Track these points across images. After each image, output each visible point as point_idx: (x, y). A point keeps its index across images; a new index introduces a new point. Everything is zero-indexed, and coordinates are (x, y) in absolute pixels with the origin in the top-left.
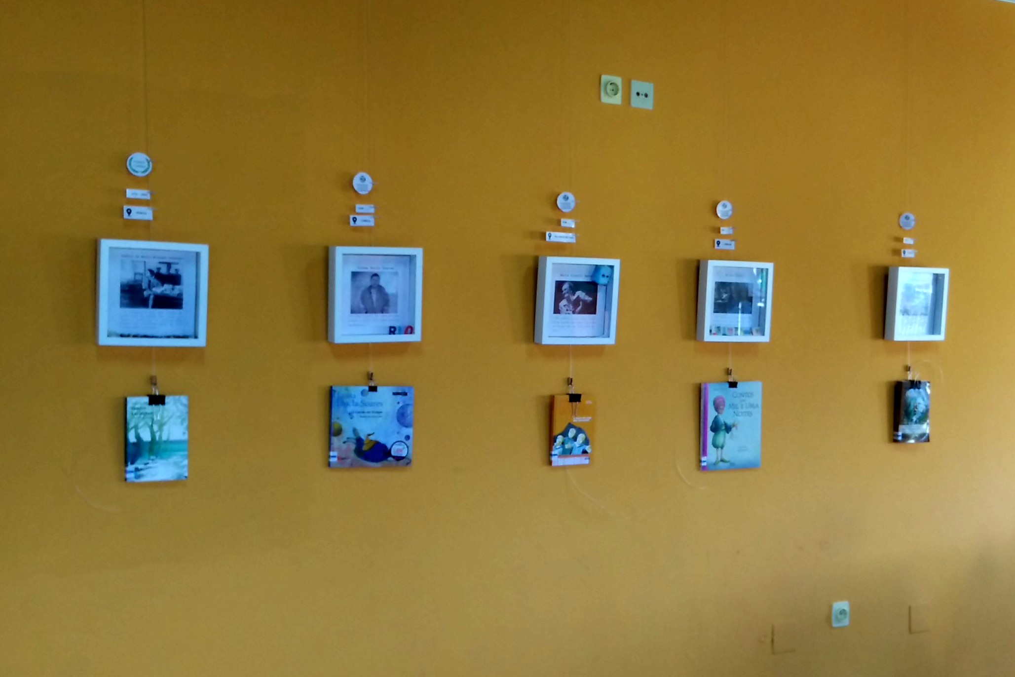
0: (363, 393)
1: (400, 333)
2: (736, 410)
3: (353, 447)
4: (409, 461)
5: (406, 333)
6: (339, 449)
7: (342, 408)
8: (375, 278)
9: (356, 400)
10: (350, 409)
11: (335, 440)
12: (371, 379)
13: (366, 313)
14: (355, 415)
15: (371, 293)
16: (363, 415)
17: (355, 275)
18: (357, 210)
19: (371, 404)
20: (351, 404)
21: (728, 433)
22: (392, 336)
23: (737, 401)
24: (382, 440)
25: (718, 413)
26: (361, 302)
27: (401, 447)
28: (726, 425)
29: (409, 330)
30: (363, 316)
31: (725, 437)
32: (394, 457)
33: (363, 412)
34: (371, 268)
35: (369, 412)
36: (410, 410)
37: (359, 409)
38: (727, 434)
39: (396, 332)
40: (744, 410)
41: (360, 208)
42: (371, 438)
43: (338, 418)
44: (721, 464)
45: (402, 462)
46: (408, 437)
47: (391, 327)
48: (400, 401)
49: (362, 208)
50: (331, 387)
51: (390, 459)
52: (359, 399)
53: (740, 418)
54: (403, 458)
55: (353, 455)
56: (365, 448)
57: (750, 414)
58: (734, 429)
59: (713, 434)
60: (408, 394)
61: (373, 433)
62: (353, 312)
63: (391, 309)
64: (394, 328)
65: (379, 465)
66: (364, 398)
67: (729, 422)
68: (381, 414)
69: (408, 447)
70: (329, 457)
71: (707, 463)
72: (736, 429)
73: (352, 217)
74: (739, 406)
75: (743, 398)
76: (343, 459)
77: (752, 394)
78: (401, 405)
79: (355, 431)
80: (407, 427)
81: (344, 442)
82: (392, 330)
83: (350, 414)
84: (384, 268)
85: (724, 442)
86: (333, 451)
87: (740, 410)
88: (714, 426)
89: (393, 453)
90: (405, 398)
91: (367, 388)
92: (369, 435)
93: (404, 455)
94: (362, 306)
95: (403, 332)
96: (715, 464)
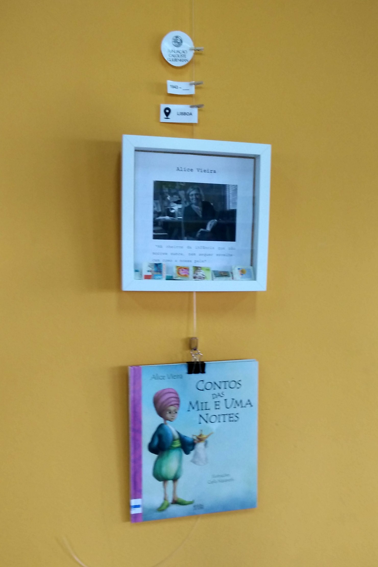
2: (203, 413)
21: (187, 452)
23: (206, 396)
25: (166, 419)
28: (182, 439)
31: (180, 460)
38: (184, 455)
40: (223, 410)
44: (175, 508)
53: (214, 427)
57: (234, 418)
58: (200, 446)
59: (155, 456)
67: (189, 434)
71: (144, 509)
72: (206, 445)
74: (211, 405)
75: (218, 391)
77: (238, 383)
85: (180, 468)
87: (213, 412)
88: (156, 442)
96: (161, 509)
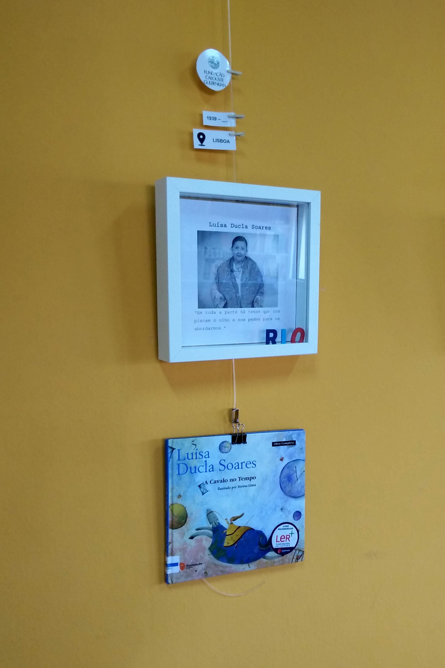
0: (221, 447)
1: (283, 341)
3: (207, 542)
4: (300, 554)
5: (293, 341)
6: (183, 550)
7: (186, 477)
8: (239, 244)
9: (210, 461)
10: (200, 478)
11: (175, 535)
12: (236, 422)
13: (225, 306)
14: (209, 487)
15: (232, 271)
16: (221, 485)
17: (202, 236)
18: (206, 122)
19: (239, 466)
20: (202, 469)
22: (271, 346)
24: (256, 525)
26: (215, 287)
27: (287, 532)
29: (299, 334)
30: (220, 313)
32: (276, 550)
33: (224, 481)
34: (233, 226)
35: (232, 480)
36: (300, 467)
37: (216, 476)
39: (276, 340)
41: (210, 118)
42: (237, 523)
43: (180, 496)
45: (289, 556)
46: (298, 515)
47: (268, 332)
48: (283, 456)
49: (215, 119)
50: (166, 442)
51: (271, 554)
52: (215, 459)
54: (292, 549)
55: (208, 557)
56: (228, 542)
60: (297, 443)
61: (243, 514)
62: (202, 305)
63: (267, 299)
64: (275, 332)
65: (253, 566)
66: (224, 456)
68: (253, 482)
69: (298, 531)
70: (166, 565)
73: (196, 132)
76: (189, 566)
78: (286, 461)
79: (209, 513)
80: (295, 497)
81: (192, 538)
82: (271, 335)
83: (200, 486)
84: (253, 227)
86: (172, 555)
89: (275, 545)
90: (292, 449)
91: (229, 438)
92: (235, 519)
93: (292, 545)
94: (218, 295)
95: (289, 338)
